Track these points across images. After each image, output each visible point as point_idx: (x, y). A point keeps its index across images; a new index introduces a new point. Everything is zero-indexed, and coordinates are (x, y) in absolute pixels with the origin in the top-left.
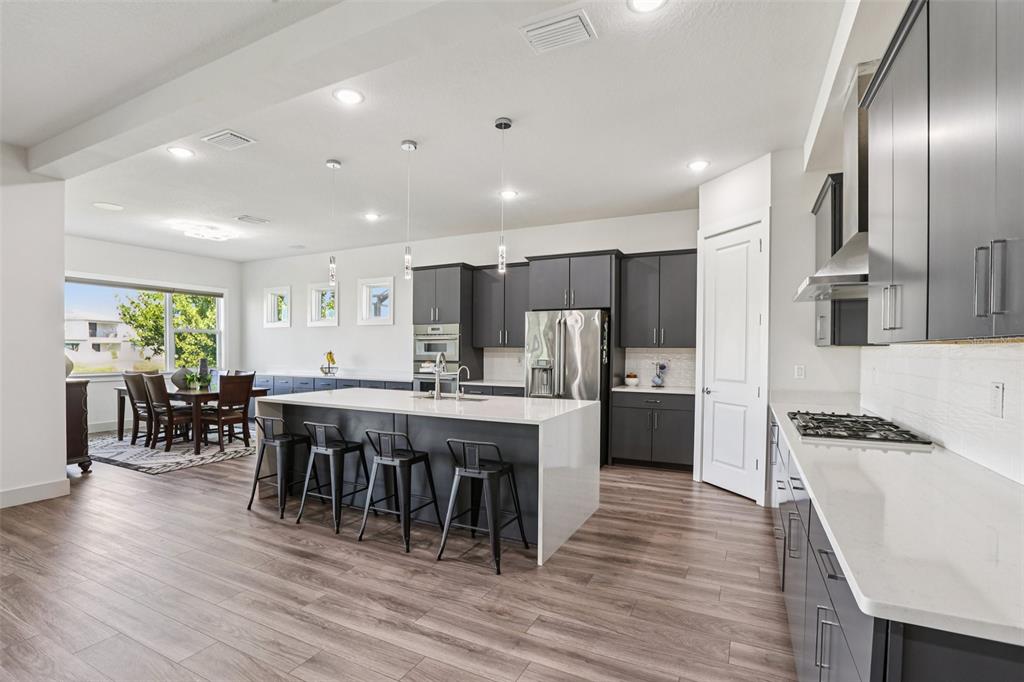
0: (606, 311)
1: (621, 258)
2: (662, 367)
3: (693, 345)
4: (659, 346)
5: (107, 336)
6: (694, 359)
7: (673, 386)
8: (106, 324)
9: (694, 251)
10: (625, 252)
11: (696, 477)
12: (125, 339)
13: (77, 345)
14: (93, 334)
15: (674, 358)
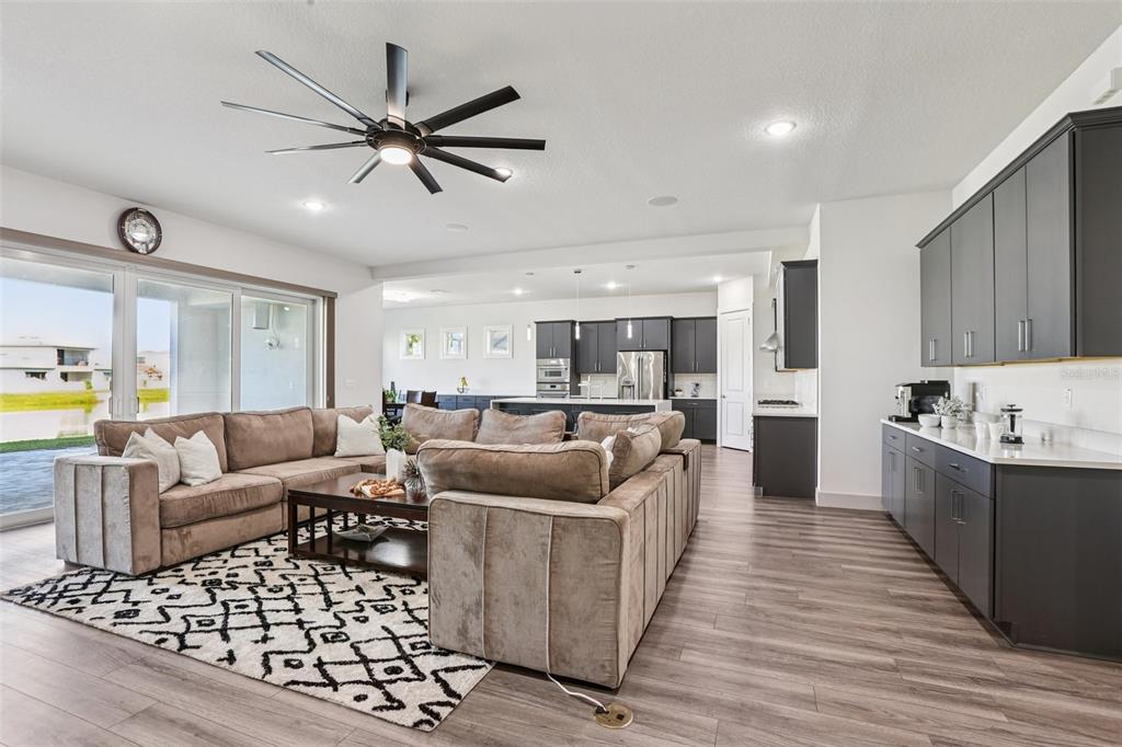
0: (666, 352)
1: (673, 320)
2: (697, 385)
3: (715, 372)
4: (695, 372)
5: (76, 364)
6: (716, 380)
7: (703, 395)
8: (74, 351)
9: (715, 318)
10: (675, 317)
11: (718, 444)
12: (98, 367)
13: (44, 374)
14: (61, 363)
15: (704, 379)
